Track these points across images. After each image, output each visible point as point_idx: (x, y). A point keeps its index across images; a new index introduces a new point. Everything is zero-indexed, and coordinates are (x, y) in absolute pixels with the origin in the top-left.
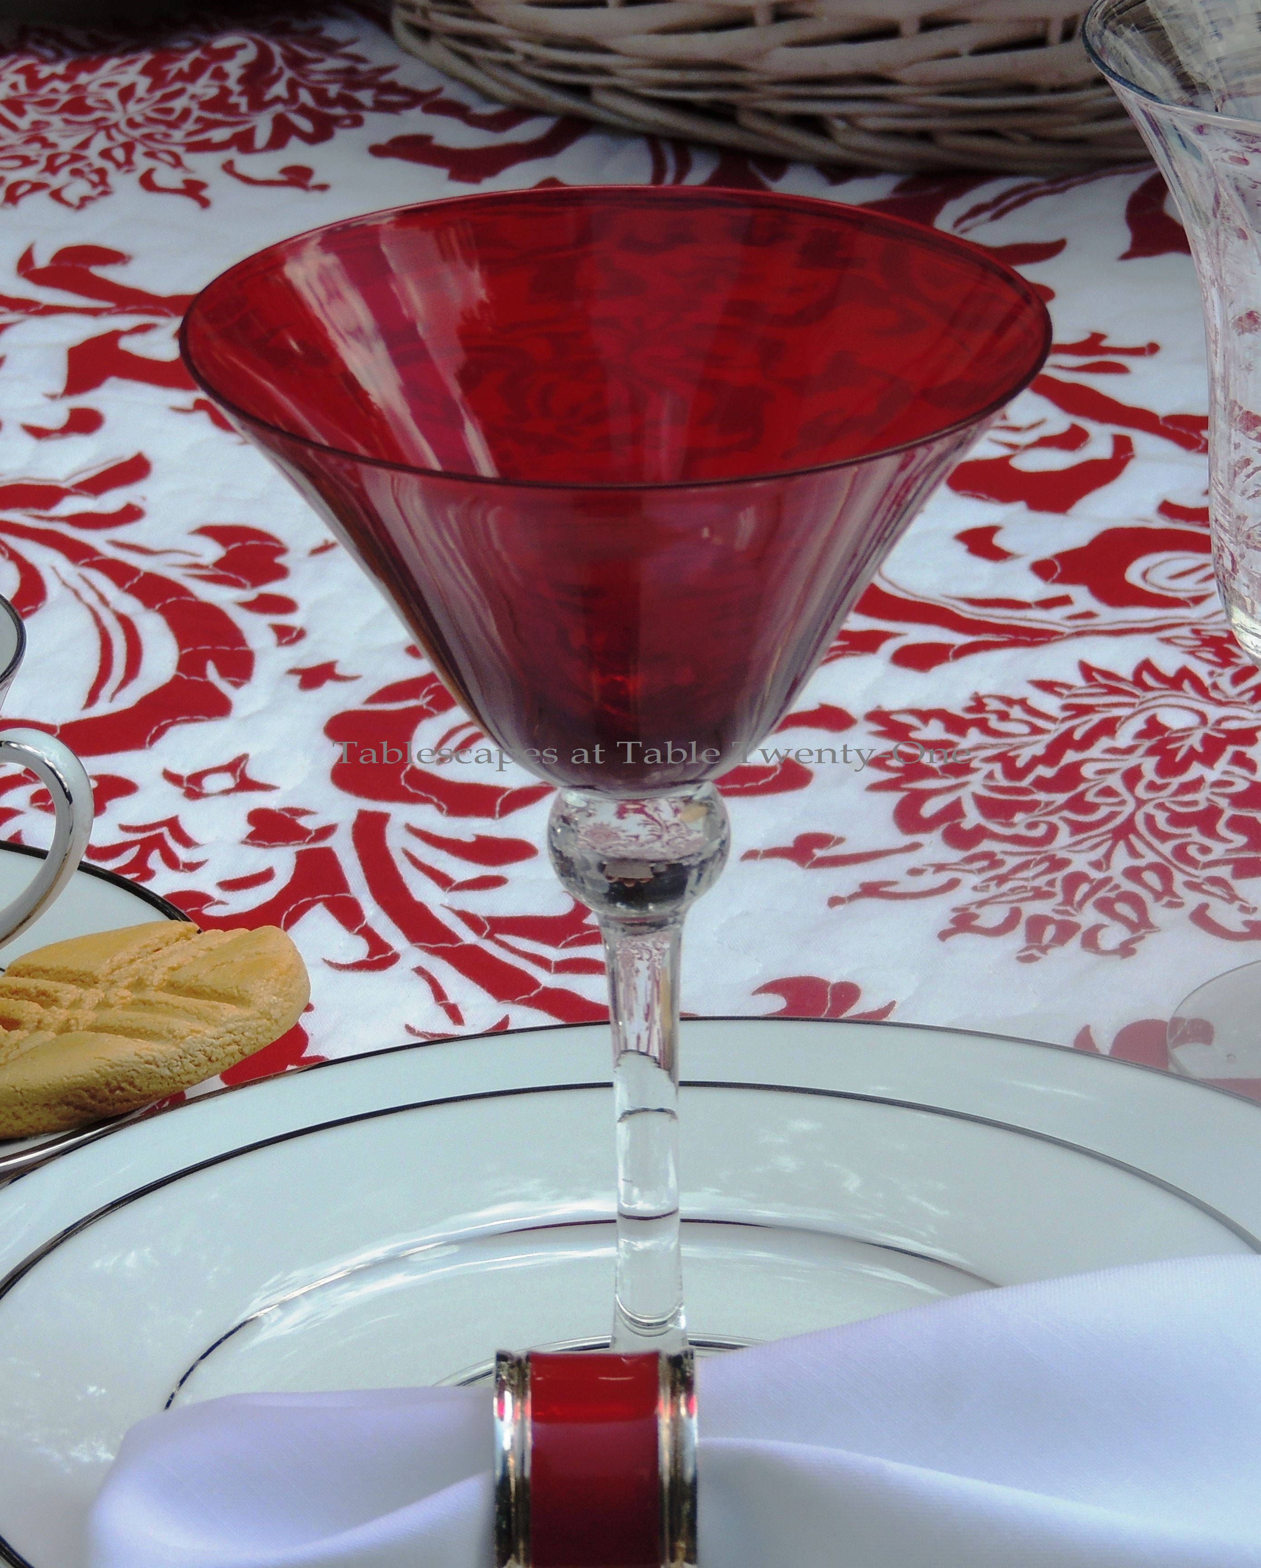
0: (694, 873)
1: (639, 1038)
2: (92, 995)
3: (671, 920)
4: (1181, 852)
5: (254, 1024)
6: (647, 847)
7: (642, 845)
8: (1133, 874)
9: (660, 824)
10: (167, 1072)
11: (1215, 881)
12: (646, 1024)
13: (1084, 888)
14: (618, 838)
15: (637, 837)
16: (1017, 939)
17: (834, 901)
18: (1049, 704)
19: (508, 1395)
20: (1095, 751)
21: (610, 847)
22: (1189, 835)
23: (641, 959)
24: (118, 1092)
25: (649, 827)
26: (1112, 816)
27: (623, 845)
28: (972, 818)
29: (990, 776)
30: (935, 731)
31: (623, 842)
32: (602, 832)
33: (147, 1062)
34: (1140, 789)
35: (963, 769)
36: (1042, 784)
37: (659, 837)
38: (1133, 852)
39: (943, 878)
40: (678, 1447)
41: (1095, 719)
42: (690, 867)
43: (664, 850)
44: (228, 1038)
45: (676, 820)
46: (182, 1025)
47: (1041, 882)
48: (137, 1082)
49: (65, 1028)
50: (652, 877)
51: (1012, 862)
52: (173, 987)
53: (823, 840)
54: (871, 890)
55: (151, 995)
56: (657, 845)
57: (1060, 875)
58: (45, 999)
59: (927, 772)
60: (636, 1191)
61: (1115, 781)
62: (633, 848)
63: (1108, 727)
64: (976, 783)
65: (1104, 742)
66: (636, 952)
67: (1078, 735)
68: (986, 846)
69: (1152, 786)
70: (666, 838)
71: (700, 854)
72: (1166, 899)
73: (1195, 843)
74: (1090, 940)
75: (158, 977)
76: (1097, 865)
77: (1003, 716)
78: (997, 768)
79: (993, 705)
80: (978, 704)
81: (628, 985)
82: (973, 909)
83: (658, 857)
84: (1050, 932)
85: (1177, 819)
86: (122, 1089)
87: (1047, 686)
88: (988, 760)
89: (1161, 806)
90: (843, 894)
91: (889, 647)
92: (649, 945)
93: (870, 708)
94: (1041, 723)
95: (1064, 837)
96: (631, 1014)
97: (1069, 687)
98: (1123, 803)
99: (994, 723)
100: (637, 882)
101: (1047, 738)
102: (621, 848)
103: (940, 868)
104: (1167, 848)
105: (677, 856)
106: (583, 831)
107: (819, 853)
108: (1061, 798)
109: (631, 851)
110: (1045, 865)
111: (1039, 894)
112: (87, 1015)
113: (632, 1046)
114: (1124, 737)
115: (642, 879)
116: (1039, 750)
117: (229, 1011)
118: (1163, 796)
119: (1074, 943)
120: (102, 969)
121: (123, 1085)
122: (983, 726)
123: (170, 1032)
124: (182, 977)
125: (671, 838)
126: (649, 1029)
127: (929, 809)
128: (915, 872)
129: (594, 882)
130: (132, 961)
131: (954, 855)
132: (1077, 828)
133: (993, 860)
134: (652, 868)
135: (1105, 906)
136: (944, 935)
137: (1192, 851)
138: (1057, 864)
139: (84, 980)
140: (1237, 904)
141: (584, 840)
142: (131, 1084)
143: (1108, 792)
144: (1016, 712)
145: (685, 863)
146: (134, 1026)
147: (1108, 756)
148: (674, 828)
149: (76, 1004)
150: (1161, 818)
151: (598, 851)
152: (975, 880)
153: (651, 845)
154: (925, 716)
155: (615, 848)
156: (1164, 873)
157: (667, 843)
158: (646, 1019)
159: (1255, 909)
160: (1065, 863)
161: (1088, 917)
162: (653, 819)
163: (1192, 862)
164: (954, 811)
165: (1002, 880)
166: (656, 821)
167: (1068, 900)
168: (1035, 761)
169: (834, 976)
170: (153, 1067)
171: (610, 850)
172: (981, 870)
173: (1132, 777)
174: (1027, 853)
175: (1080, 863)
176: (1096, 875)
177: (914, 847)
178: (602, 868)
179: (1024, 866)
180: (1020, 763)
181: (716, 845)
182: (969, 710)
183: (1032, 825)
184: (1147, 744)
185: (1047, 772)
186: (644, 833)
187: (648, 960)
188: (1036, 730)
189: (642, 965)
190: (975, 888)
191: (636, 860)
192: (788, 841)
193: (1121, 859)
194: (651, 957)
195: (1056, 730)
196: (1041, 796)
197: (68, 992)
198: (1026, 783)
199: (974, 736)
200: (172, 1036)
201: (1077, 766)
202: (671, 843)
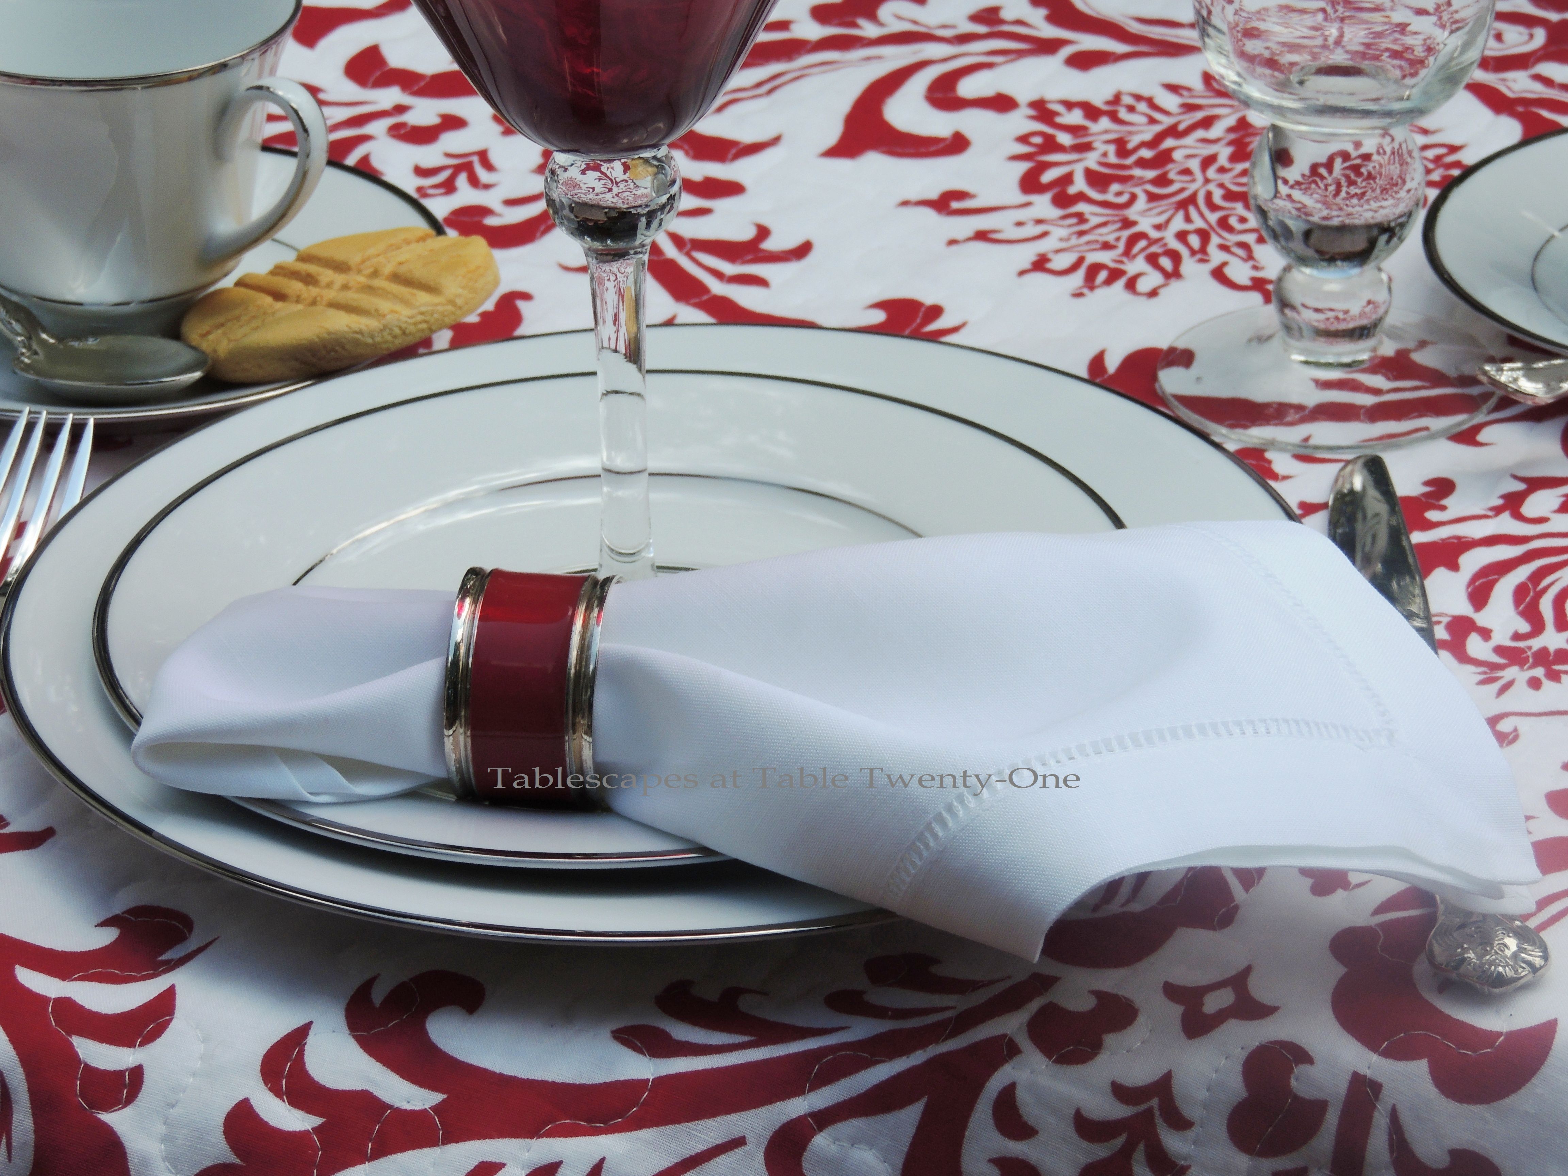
0: (644, 220)
1: (609, 339)
2: (339, 279)
3: (632, 252)
4: (1224, 223)
5: (441, 308)
6: (600, 196)
7: (597, 195)
8: (1182, 236)
9: (611, 180)
10: (370, 341)
11: (1244, 245)
12: (615, 328)
13: (1142, 243)
14: (580, 188)
15: (593, 189)
16: (1077, 279)
17: (952, 242)
18: (1170, 102)
19: (468, 601)
20: (1189, 140)
21: (576, 195)
22: (1234, 209)
23: (609, 280)
24: (333, 353)
25: (603, 182)
26: (1182, 190)
27: (584, 194)
28: (1079, 184)
29: (1105, 154)
30: (1075, 117)
31: (584, 192)
32: (573, 184)
33: (356, 332)
34: (1211, 173)
35: (1086, 147)
36: (1142, 163)
37: (610, 190)
38: (1188, 219)
39: (1040, 229)
40: (585, 648)
41: (1199, 115)
42: (639, 215)
43: (614, 200)
44: (420, 318)
45: (625, 177)
46: (385, 305)
47: (1111, 238)
48: (348, 347)
49: (314, 303)
50: (606, 219)
51: (1094, 221)
52: (396, 278)
53: (961, 195)
54: (982, 236)
55: (377, 283)
56: (609, 196)
57: (1126, 234)
58: (309, 280)
59: (1061, 149)
60: (613, 453)
61: (1194, 165)
62: (591, 196)
63: (1207, 123)
64: (1091, 160)
65: (1200, 133)
66: (605, 275)
67: (1181, 127)
68: (1081, 207)
69: (1222, 170)
70: (615, 190)
71: (647, 206)
72: (1199, 256)
73: (1236, 215)
74: (1131, 285)
75: (388, 269)
76: (1158, 227)
77: (1131, 109)
78: (1111, 149)
79: (1127, 100)
80: (1116, 99)
81: (602, 300)
82: (1050, 256)
83: (609, 204)
84: (1103, 275)
85: (1230, 196)
86: (336, 351)
87: (1173, 88)
88: (1108, 142)
89: (1221, 186)
90: (960, 236)
91: (1066, 52)
92: (615, 270)
93: (1034, 96)
94: (1157, 116)
95: (1141, 202)
96: (604, 322)
97: (1189, 89)
98: (1194, 181)
99: (1123, 114)
100: (596, 222)
101: (1157, 128)
102: (583, 196)
103: (1039, 222)
104: (1213, 217)
105: (626, 206)
106: (561, 182)
107: (955, 205)
108: (1151, 174)
109: (589, 198)
110: (1119, 225)
111: (1106, 246)
112: (331, 294)
113: (606, 345)
114: (1217, 130)
115: (599, 220)
116: (1148, 136)
117: (423, 298)
118: (1226, 179)
119: (1120, 284)
120: (354, 259)
121: (337, 348)
122: (1114, 117)
123: (377, 310)
124: (402, 270)
125: (620, 191)
126: (617, 332)
127: (1048, 177)
128: (1020, 224)
129: (569, 220)
130: (378, 255)
131: (1056, 213)
132: (1152, 197)
133: (1081, 218)
134: (606, 213)
135: (1152, 260)
136: (1022, 273)
137: (1233, 221)
138: (1127, 223)
139: (341, 267)
140: (1251, 263)
141: (562, 188)
142: (343, 348)
143: (1187, 172)
144: (1142, 107)
145: (634, 211)
146: (355, 304)
147: (1199, 145)
148: (624, 183)
149: (329, 285)
150: (1217, 196)
151: (569, 196)
152: (1063, 232)
153: (604, 195)
154: (1069, 105)
155: (579, 195)
156: (1204, 236)
157: (617, 195)
158: (614, 324)
159: (1262, 268)
160: (1134, 223)
161: (1137, 265)
162: (606, 175)
163: (1230, 229)
164: (1068, 179)
165: (1081, 233)
166: (608, 177)
167: (1127, 253)
168: (1144, 144)
169: (928, 300)
170: (359, 336)
171: (576, 196)
172: (1070, 226)
173: (1208, 162)
174: (1107, 215)
175: (1145, 225)
176: (1154, 234)
177: (1028, 204)
178: (572, 209)
179: (1104, 224)
180: (1130, 146)
181: (664, 199)
182: (1108, 103)
183: (1119, 194)
184: (1232, 136)
185: (1147, 154)
186: (599, 186)
187: (614, 281)
188: (1152, 121)
189: (610, 285)
190: (1061, 240)
191: (592, 206)
192: (934, 195)
193: (1178, 223)
194: (616, 279)
195: (1167, 121)
196: (1137, 172)
197: (326, 275)
198: (1129, 161)
199: (1105, 123)
200: (377, 314)
201: (1170, 151)
202: (620, 195)
